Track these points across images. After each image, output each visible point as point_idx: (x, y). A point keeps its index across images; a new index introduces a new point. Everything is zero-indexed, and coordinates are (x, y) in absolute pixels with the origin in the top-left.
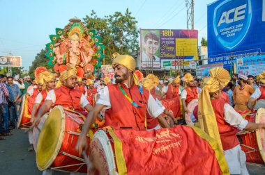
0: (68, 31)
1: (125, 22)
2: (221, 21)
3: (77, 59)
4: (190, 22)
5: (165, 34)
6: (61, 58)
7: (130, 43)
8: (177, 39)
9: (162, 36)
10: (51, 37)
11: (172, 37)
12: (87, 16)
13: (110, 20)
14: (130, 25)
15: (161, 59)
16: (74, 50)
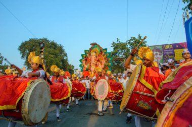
5: (166, 47)
6: (85, 67)
8: (175, 50)
9: (164, 49)
10: (82, 55)
11: (171, 49)
12: (114, 42)
13: (129, 43)
16: (93, 62)
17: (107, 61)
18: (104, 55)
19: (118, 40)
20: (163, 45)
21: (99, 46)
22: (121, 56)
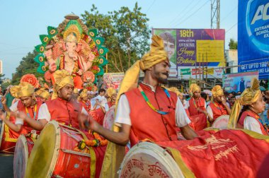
0: (63, 30)
1: (133, 20)
2: (257, 18)
3: (73, 66)
4: (215, 19)
5: (183, 34)
6: (54, 64)
7: (139, 46)
8: (198, 41)
9: (179, 37)
10: (42, 37)
11: (191, 38)
12: (86, 12)
13: (115, 17)
14: (139, 24)
15: (178, 65)
17: (97, 54)
19: (94, 8)
20: (178, 30)
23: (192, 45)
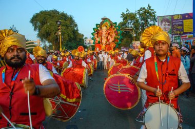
1: (147, 14)
5: (175, 18)
6: (97, 40)
8: (184, 21)
10: (94, 29)
11: (181, 19)
12: (123, 13)
15: (173, 35)
16: (104, 35)
17: (117, 34)
18: (114, 29)
19: (127, 10)
20: (172, 16)
21: (109, 20)
22: (130, 26)
23: (181, 23)
